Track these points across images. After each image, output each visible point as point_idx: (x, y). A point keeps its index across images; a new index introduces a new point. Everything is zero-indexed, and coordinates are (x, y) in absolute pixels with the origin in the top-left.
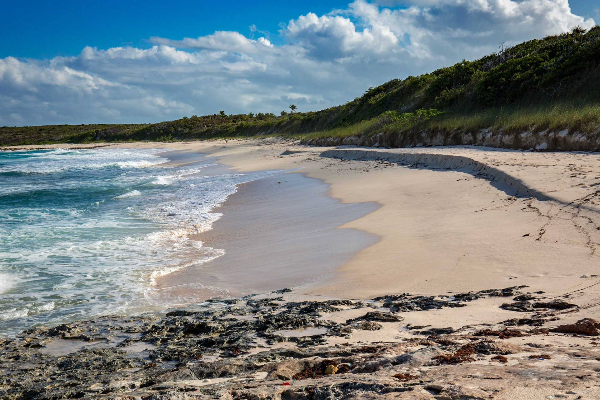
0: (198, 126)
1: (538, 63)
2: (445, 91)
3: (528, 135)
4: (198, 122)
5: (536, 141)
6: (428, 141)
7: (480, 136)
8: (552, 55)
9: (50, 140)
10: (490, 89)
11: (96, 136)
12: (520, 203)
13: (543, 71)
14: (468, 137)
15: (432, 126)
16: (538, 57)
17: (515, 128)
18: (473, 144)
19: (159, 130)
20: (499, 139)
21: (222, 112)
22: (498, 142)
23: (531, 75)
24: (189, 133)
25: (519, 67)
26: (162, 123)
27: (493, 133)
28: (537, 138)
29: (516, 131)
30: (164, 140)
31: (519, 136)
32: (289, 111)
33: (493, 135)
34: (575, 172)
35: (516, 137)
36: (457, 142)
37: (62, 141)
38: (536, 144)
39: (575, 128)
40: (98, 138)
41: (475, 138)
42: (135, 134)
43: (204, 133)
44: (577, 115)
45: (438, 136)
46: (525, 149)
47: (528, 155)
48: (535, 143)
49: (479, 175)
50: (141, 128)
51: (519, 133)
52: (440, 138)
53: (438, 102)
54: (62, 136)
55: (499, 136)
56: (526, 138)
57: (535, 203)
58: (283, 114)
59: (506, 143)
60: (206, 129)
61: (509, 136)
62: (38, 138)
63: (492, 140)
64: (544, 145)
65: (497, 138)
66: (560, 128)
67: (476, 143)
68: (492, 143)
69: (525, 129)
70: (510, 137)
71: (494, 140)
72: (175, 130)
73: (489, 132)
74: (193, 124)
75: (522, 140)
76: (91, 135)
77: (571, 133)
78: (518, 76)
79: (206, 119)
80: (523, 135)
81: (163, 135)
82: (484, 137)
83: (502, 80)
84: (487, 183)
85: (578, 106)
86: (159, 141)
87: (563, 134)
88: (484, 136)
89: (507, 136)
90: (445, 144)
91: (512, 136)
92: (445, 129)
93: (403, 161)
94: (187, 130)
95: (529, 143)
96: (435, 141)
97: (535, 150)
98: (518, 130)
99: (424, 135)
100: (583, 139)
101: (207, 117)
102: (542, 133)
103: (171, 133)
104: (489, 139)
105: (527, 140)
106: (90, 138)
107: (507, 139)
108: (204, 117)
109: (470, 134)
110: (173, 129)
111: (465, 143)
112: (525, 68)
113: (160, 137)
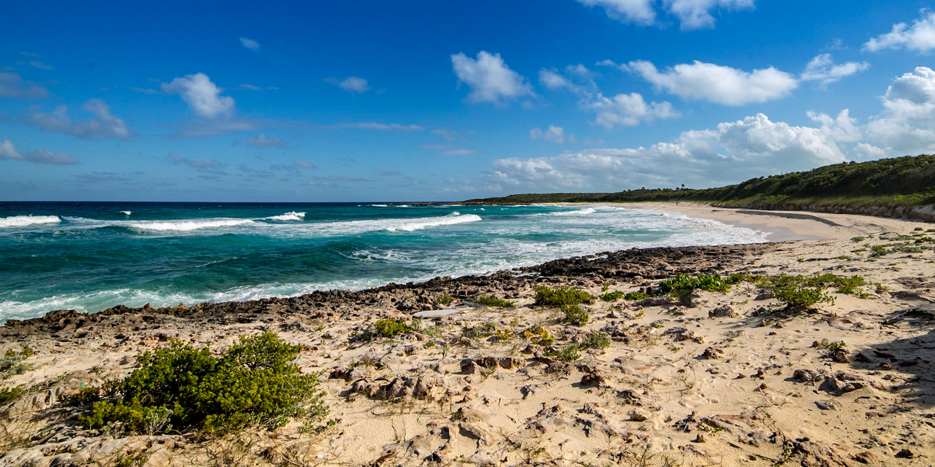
1: (829, 179)
2: (788, 187)
3: (830, 208)
6: (786, 208)
7: (810, 207)
8: (835, 175)
12: (834, 227)
13: (832, 182)
14: (805, 207)
15: (787, 202)
16: (829, 175)
18: (807, 210)
22: (819, 210)
23: (827, 183)
25: (821, 180)
28: (834, 209)
29: (826, 206)
30: (617, 202)
32: (680, 187)
34: (848, 220)
36: (800, 209)
38: (834, 211)
39: (848, 206)
44: (848, 201)
46: (830, 212)
47: (832, 215)
49: (818, 221)
52: (791, 207)
53: (786, 191)
55: (819, 207)
57: (838, 227)
58: (677, 188)
60: (638, 197)
64: (837, 211)
66: (842, 206)
67: (809, 210)
68: (816, 210)
69: (829, 205)
77: (847, 207)
78: (821, 183)
80: (828, 208)
84: (822, 223)
85: (848, 198)
87: (844, 208)
88: (812, 207)
90: (795, 210)
91: (824, 208)
92: (794, 204)
93: (782, 215)
94: (628, 197)
96: (789, 208)
97: (834, 213)
100: (851, 210)
102: (836, 207)
104: (814, 209)
105: (830, 210)
107: (822, 209)
112: (824, 180)
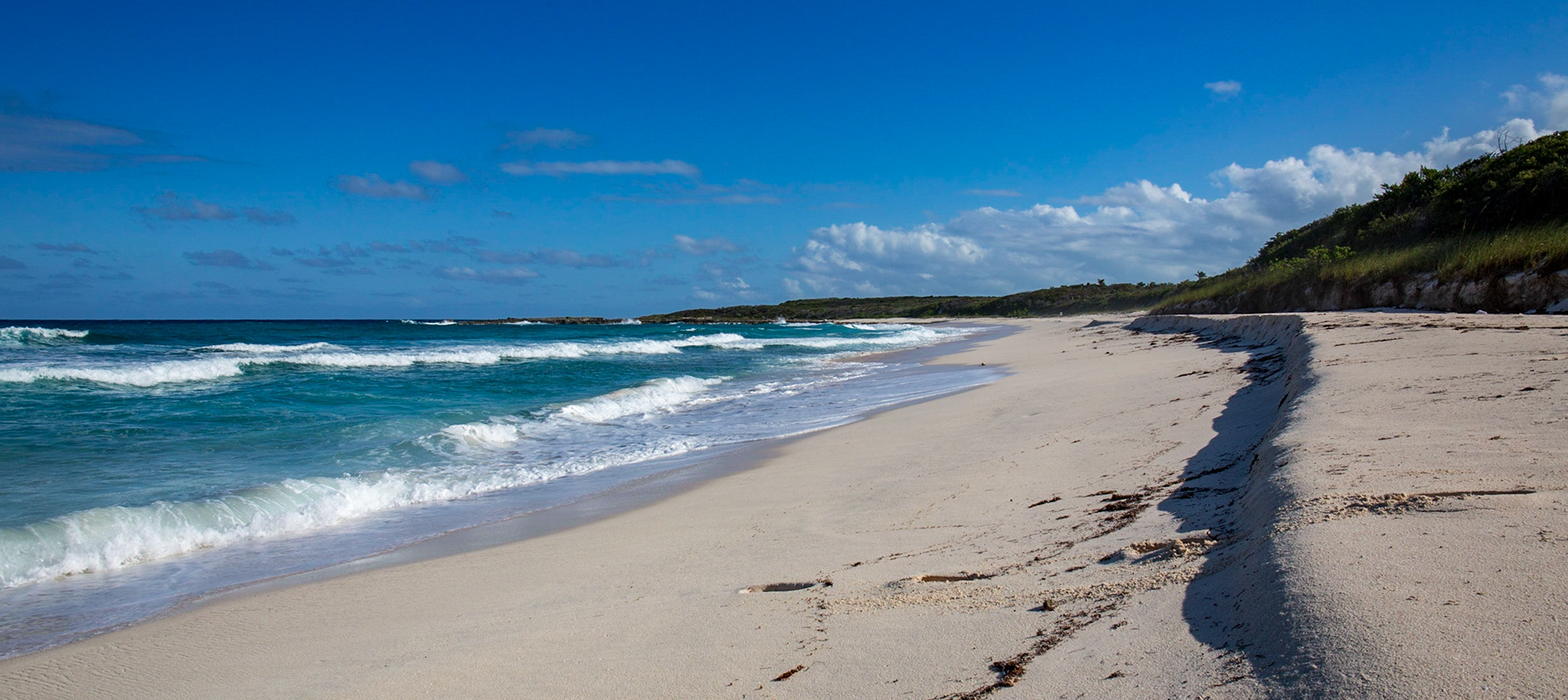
0: (1063, 299)
2: (1378, 220)
3: (1527, 279)
4: (1064, 293)
5: (1548, 292)
6: (1315, 302)
7: (1410, 289)
9: (887, 314)
10: (1460, 203)
11: (939, 309)
14: (1387, 291)
15: (1323, 273)
17: (1492, 265)
18: (1395, 304)
19: (1013, 303)
20: (1453, 291)
21: (1101, 282)
22: (1450, 298)
24: (1051, 306)
26: (1018, 294)
27: (1440, 279)
28: (1551, 286)
29: (1495, 272)
31: (1500, 282)
33: (1441, 284)
35: (1493, 285)
36: (1363, 302)
37: (900, 315)
38: (1546, 301)
40: (940, 312)
41: (1401, 293)
42: (983, 307)
43: (1069, 306)
45: (1333, 294)
48: (1544, 297)
50: (992, 300)
51: (1503, 275)
52: (1335, 295)
53: (1362, 238)
54: (901, 309)
55: (1455, 285)
56: (1521, 287)
59: (1468, 300)
61: (1477, 284)
62: (876, 310)
63: (1436, 295)
65: (1448, 290)
67: (1402, 302)
68: (1436, 303)
69: (1520, 265)
70: (1479, 286)
71: (1440, 296)
72: (1032, 302)
73: (1432, 279)
74: (1057, 295)
75: (1510, 292)
76: (932, 309)
78: (1527, 175)
79: (1075, 290)
80: (1511, 280)
81: (1017, 309)
82: (1419, 290)
83: (1490, 186)
86: (1010, 317)
88: (1421, 286)
89: (1472, 285)
90: (1343, 308)
91: (1484, 284)
95: (1527, 299)
96: (1327, 303)
98: (1499, 267)
99: (1308, 291)
101: (1077, 287)
102: (1566, 273)
103: (1027, 306)
104: (1430, 294)
105: (1522, 292)
106: (931, 311)
107: (1471, 290)
108: (1073, 287)
109: (1390, 284)
110: (1030, 301)
111: (1378, 303)
113: (1012, 312)
